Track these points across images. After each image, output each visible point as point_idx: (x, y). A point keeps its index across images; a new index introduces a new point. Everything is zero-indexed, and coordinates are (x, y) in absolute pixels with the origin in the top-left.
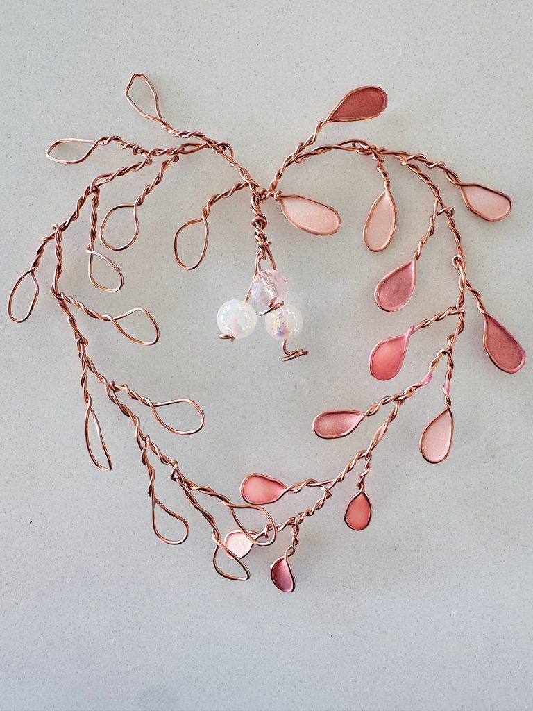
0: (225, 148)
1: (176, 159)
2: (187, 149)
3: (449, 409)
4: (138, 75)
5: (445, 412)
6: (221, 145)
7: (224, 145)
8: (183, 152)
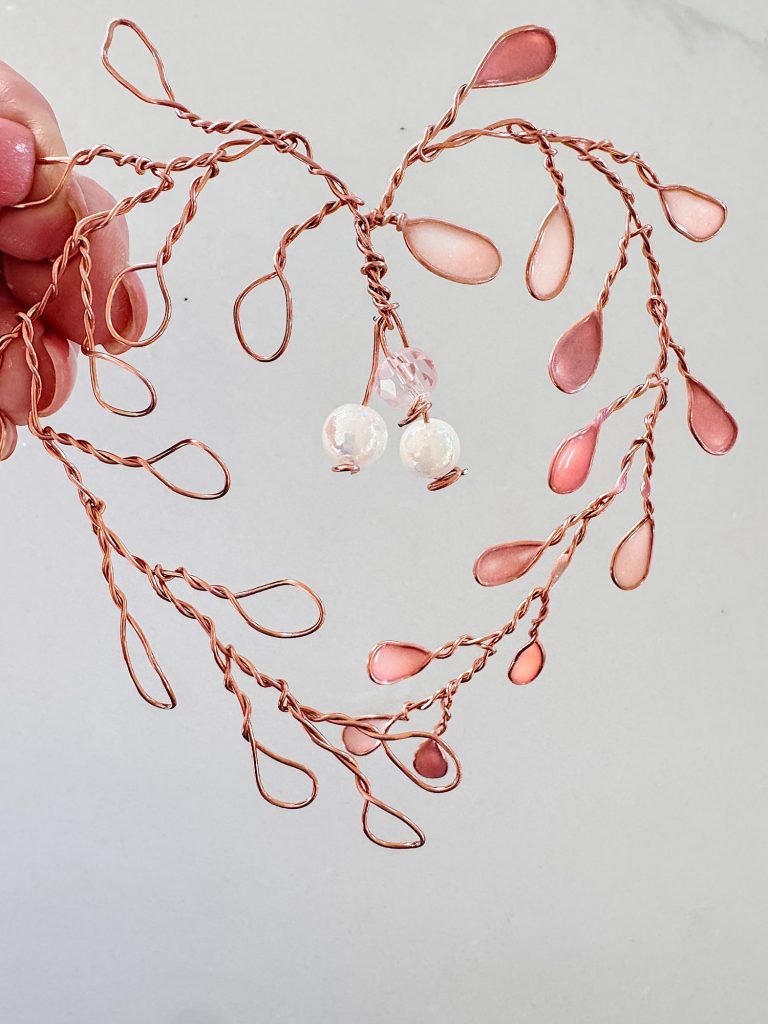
0: (296, 141)
1: (214, 173)
2: (231, 151)
3: (648, 517)
4: (123, 23)
5: (643, 522)
6: (288, 137)
7: (294, 138)
8: (224, 159)
